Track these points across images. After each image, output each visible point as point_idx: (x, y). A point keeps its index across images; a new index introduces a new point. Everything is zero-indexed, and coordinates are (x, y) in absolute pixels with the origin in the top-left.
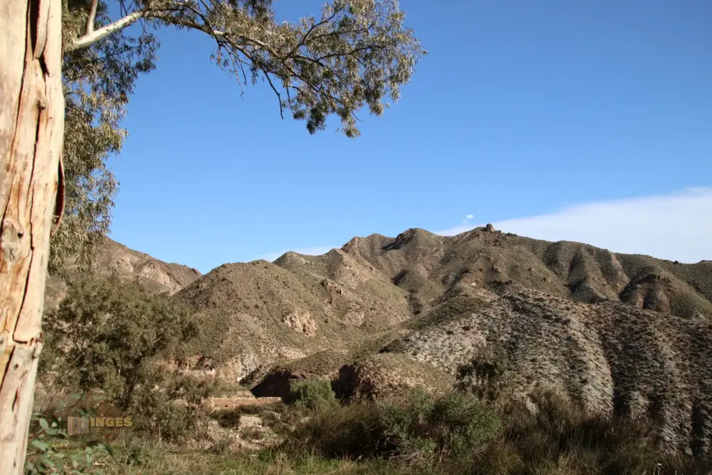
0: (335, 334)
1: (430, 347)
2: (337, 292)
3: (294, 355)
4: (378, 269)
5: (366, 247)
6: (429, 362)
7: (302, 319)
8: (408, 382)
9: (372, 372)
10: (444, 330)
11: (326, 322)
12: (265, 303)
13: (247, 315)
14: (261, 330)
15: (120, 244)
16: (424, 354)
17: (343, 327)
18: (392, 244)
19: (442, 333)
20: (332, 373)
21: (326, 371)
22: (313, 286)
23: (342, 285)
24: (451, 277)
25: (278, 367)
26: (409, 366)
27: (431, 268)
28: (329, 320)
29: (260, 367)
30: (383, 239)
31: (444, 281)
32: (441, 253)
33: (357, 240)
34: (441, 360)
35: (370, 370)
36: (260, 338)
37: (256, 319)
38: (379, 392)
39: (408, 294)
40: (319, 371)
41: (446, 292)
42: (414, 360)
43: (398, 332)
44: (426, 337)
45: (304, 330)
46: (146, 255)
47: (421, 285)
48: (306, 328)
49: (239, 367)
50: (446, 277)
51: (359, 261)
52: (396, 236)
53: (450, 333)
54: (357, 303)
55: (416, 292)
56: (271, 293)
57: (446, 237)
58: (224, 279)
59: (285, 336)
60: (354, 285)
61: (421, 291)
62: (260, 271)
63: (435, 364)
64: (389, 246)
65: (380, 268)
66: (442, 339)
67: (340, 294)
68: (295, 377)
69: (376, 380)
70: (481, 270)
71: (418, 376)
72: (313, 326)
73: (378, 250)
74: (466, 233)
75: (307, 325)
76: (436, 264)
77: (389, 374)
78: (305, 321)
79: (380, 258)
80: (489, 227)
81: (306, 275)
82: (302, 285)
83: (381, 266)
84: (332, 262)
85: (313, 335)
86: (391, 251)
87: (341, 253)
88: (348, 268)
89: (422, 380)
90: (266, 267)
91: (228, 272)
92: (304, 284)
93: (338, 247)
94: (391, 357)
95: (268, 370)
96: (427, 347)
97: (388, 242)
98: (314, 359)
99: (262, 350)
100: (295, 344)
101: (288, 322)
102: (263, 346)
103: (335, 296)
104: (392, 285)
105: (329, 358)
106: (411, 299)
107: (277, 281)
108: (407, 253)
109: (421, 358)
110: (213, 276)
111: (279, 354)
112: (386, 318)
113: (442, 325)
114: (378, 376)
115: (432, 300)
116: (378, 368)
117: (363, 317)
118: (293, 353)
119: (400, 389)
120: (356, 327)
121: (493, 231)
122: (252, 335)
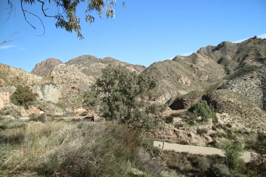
0: (198, 84)
1: (237, 86)
2: (197, 68)
3: (183, 93)
4: (211, 58)
5: (206, 51)
6: (238, 92)
7: (185, 80)
8: (231, 100)
9: (216, 97)
10: (243, 79)
11: (194, 80)
12: (171, 75)
13: (165, 80)
14: (170, 85)
15: (117, 60)
16: (236, 89)
17: (201, 81)
18: (216, 48)
19: (242, 80)
20: (199, 98)
21: (196, 98)
22: (188, 67)
23: (198, 66)
24: (241, 58)
25: (178, 98)
26: (230, 94)
27: (232, 56)
28: (195, 79)
29: (172, 98)
30: (212, 47)
31: (238, 61)
32: (236, 50)
33: (202, 49)
34: (242, 91)
35: (215, 96)
36: (170, 88)
37: (168, 81)
38: (219, 105)
39: (224, 67)
40: (194, 98)
41: (239, 65)
42: (232, 91)
43: (223, 81)
44: (235, 82)
45: (186, 84)
46: (126, 63)
47: (229, 63)
48: (187, 83)
49: (164, 99)
50: (239, 59)
51: (204, 56)
52: (217, 45)
53: (245, 80)
54: (205, 72)
55: (227, 66)
56: (173, 71)
57: (237, 43)
58: (155, 68)
59: (179, 86)
60: (203, 65)
61: (229, 65)
62: (167, 64)
63: (240, 92)
64: (215, 49)
65: (212, 58)
66: (242, 83)
67: (198, 69)
68: (185, 101)
69: (217, 100)
70: (253, 55)
71: (234, 97)
72: (189, 82)
73: (210, 51)
74: (246, 41)
75: (187, 82)
76: (234, 54)
77: (223, 97)
78: (186, 80)
79: (212, 54)
80: (255, 37)
81: (185, 63)
82: (183, 67)
83: (213, 57)
84: (194, 58)
85: (189, 85)
86: (216, 51)
87: (197, 54)
88: (200, 59)
89: (236, 99)
90: (170, 62)
91: (156, 65)
92: (184, 67)
93: (195, 52)
94: (223, 91)
95: (174, 99)
96: (236, 86)
97: (214, 48)
98: (191, 94)
99: (171, 92)
100: (183, 89)
101: (180, 81)
102: (172, 90)
103: (196, 70)
104: (217, 64)
105: (197, 93)
106: (225, 68)
107: (174, 67)
108: (222, 51)
109: (234, 90)
110: (151, 67)
111: (178, 93)
112: (216, 76)
113: (242, 77)
114: (218, 98)
115: (234, 68)
116: (218, 95)
117: (207, 77)
118: (183, 92)
119: (228, 103)
120: (205, 81)
121: (257, 38)
122: (167, 87)
